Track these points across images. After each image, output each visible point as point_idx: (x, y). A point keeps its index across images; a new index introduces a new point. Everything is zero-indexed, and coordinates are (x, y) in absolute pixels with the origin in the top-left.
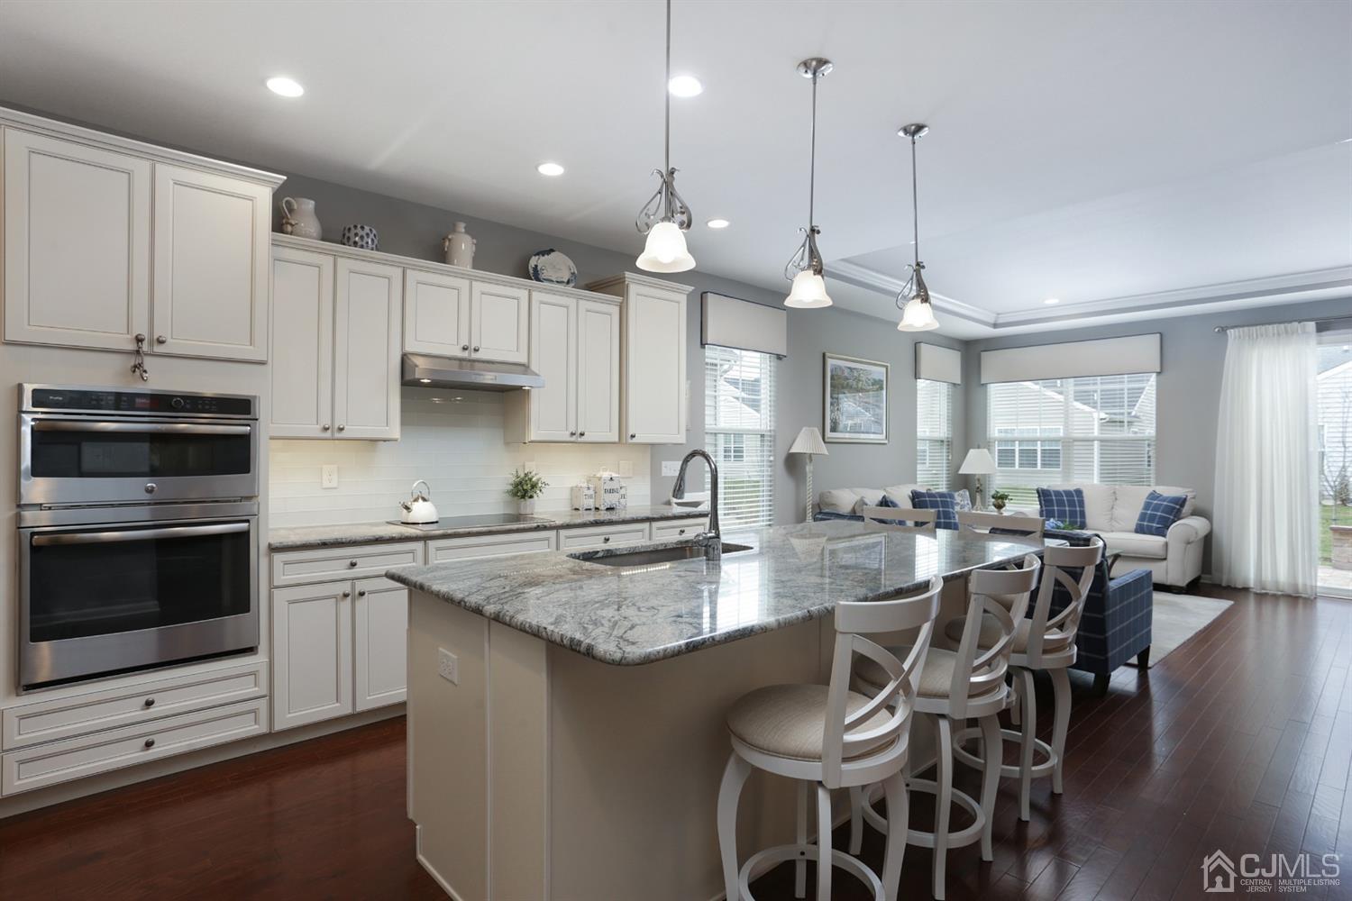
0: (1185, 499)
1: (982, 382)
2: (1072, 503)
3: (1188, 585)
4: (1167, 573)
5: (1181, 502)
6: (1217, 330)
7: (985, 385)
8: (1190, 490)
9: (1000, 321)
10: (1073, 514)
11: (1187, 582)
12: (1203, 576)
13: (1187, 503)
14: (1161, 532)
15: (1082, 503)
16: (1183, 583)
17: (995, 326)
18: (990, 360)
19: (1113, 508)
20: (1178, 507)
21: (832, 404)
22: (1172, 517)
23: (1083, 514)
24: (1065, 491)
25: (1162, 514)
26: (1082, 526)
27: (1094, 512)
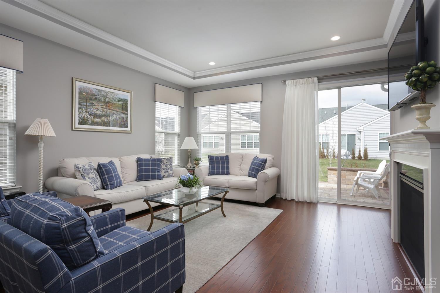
0: (266, 160)
1: (194, 107)
2: (223, 163)
3: (266, 202)
4: (257, 197)
5: (265, 161)
6: (282, 81)
7: (196, 108)
8: (271, 155)
9: (196, 76)
10: (223, 167)
11: (265, 200)
12: (277, 194)
13: (268, 162)
14: (255, 176)
15: (228, 162)
16: (263, 202)
17: (194, 78)
18: (199, 97)
19: (241, 164)
20: (263, 164)
21: (80, 108)
22: (260, 169)
23: (228, 168)
24: (220, 157)
25: (257, 167)
26: (228, 174)
27: (233, 166)
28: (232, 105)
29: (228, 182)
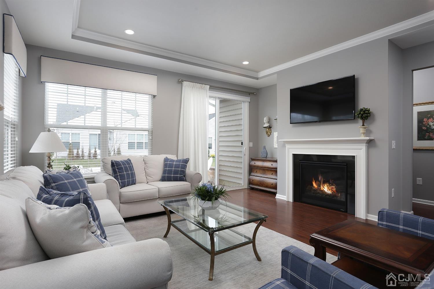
1: (42, 81)
6: (180, 80)
7: (43, 84)
17: (72, 36)
19: (145, 168)
20: (186, 165)
25: (168, 175)
26: (134, 183)
27: (139, 174)
28: (109, 92)
29: (159, 191)
